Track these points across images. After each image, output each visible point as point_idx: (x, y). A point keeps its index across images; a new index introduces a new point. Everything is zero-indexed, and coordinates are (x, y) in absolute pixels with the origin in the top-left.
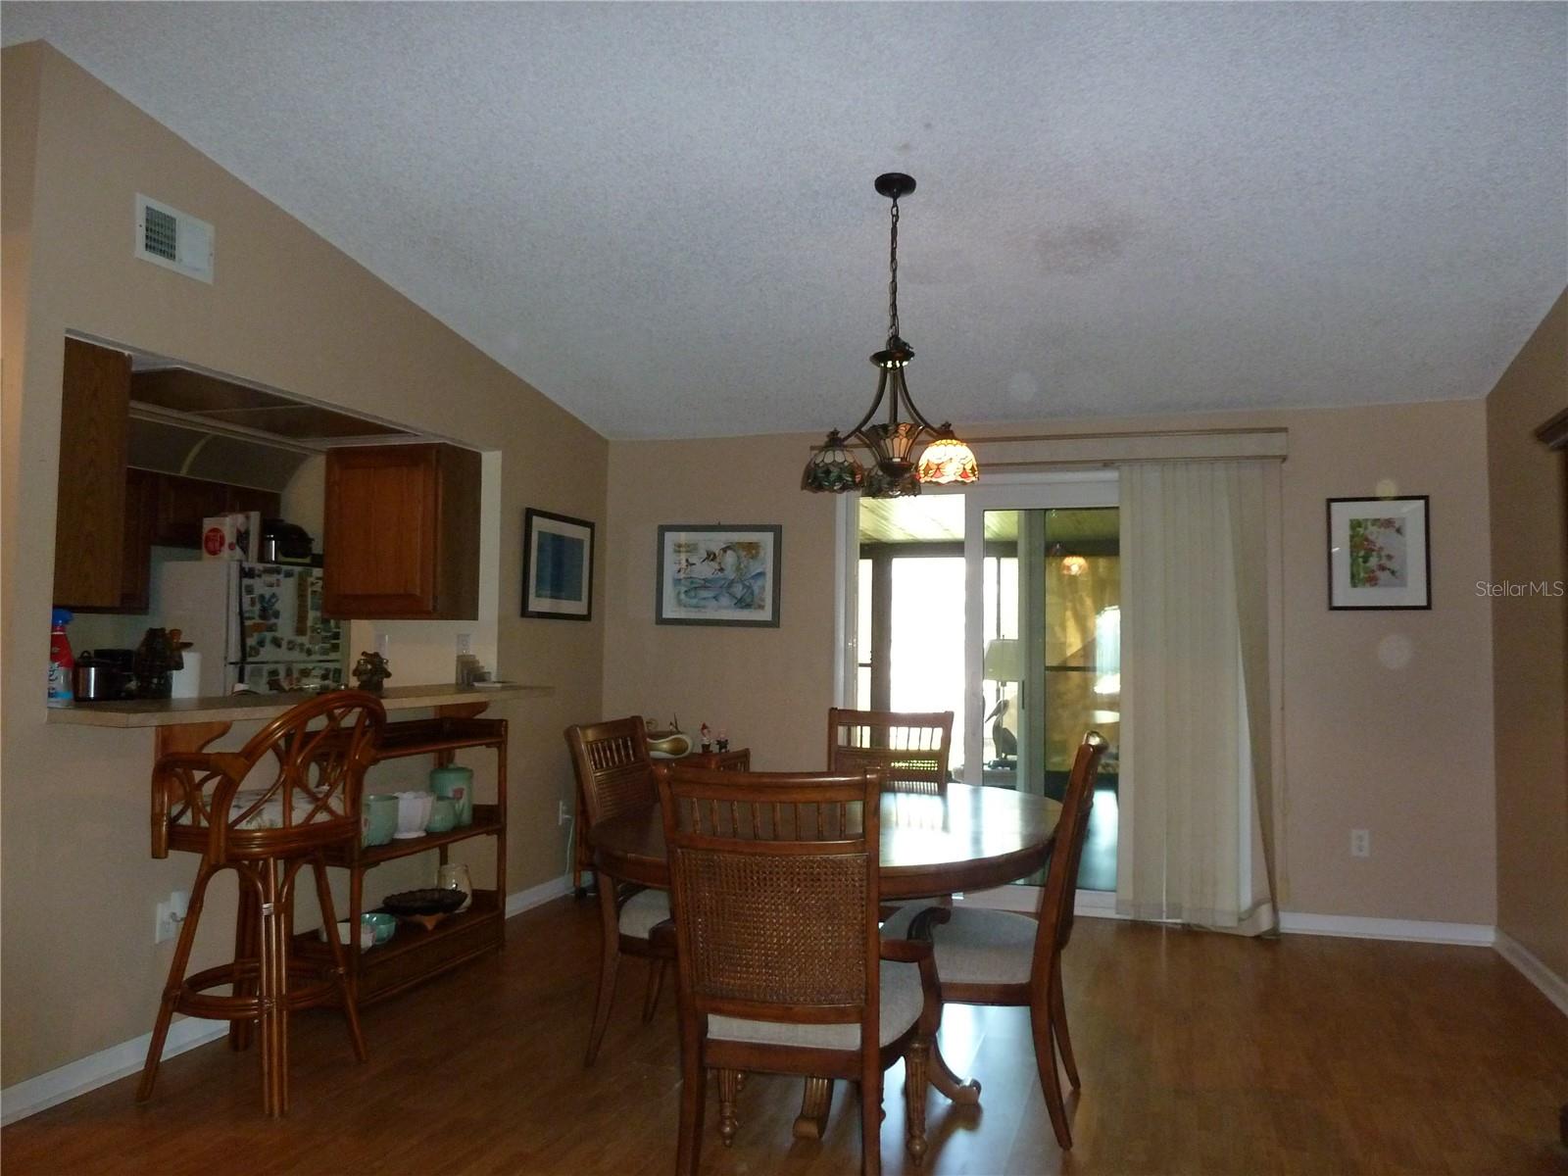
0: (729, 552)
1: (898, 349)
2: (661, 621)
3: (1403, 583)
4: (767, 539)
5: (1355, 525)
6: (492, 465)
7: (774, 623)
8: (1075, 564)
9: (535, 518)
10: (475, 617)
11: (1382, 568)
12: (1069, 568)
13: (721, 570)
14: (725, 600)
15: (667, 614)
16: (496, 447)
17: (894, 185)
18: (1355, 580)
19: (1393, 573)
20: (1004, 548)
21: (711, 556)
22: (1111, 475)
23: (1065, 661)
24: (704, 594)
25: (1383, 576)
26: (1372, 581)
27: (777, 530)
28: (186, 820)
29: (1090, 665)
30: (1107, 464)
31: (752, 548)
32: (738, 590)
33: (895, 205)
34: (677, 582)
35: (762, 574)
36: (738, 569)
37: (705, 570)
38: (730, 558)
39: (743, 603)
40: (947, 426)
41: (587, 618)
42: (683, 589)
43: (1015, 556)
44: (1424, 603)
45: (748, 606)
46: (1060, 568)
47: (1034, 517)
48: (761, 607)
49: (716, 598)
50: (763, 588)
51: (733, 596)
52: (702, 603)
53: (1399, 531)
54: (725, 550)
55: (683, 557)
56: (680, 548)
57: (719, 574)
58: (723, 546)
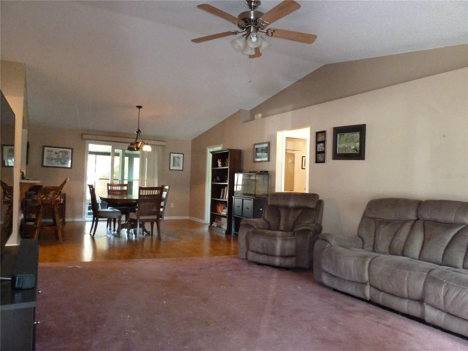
0: (61, 153)
2: (43, 166)
3: (180, 166)
4: (70, 151)
5: (174, 157)
7: (71, 168)
13: (59, 156)
14: (59, 162)
15: (44, 164)
17: (140, 107)
18: (173, 166)
21: (56, 153)
24: (54, 161)
25: (177, 165)
26: (175, 166)
27: (72, 149)
31: (66, 152)
34: (47, 158)
35: (68, 158)
36: (63, 156)
37: (55, 156)
38: (61, 154)
42: (49, 160)
44: (182, 170)
45: (64, 164)
48: (68, 165)
49: (57, 162)
50: (68, 161)
51: (61, 162)
52: (54, 163)
53: (179, 159)
54: (60, 152)
55: (49, 153)
56: (49, 151)
57: (58, 157)
58: (59, 151)
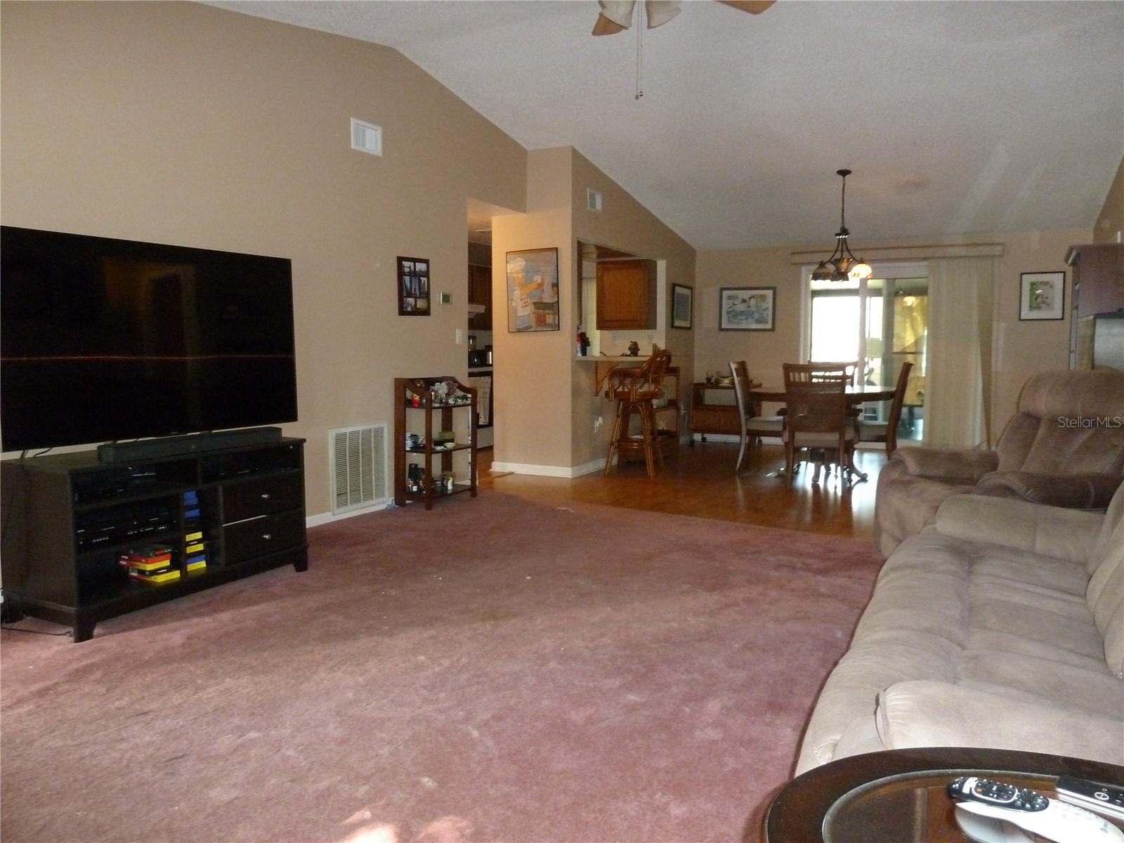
0: (752, 299)
1: (844, 231)
2: (721, 330)
3: (1052, 309)
4: (769, 293)
5: (1033, 284)
6: (661, 266)
7: (773, 330)
8: (910, 301)
9: (676, 287)
10: (656, 329)
11: (1044, 303)
12: (906, 303)
13: (749, 307)
14: (750, 320)
15: (723, 326)
16: (663, 259)
17: (844, 173)
18: (1031, 308)
19: (1048, 304)
20: (877, 292)
21: (744, 301)
22: (926, 263)
23: (905, 348)
24: (740, 317)
25: (1044, 306)
26: (1038, 308)
27: (774, 289)
28: (620, 389)
29: (918, 351)
30: (924, 259)
31: (763, 297)
32: (756, 316)
33: (844, 180)
34: (728, 313)
35: (767, 309)
36: (757, 306)
37: (741, 307)
38: (753, 302)
39: (758, 321)
40: (861, 259)
41: (689, 328)
42: (731, 316)
43: (881, 296)
44: (1061, 318)
45: (760, 322)
46: (903, 302)
47: (891, 281)
48: (767, 323)
49: (746, 319)
50: (767, 314)
51: (754, 318)
52: (740, 321)
53: (1051, 287)
54: (750, 298)
55: (731, 301)
56: (730, 298)
57: (748, 309)
58: (749, 296)
